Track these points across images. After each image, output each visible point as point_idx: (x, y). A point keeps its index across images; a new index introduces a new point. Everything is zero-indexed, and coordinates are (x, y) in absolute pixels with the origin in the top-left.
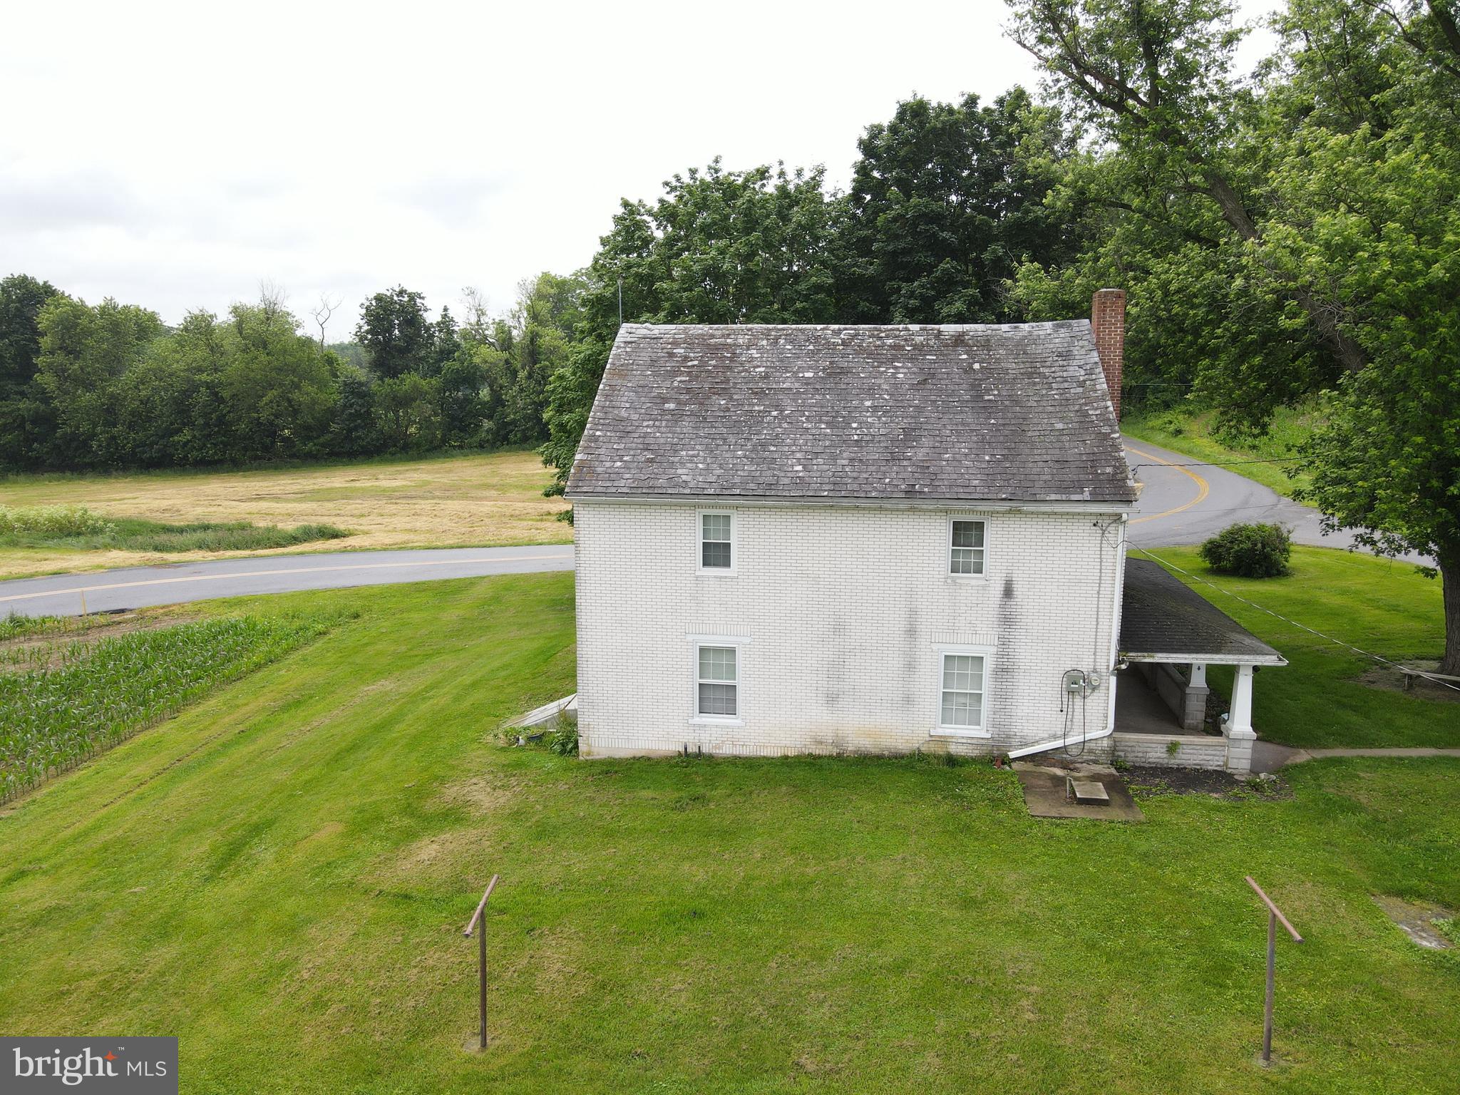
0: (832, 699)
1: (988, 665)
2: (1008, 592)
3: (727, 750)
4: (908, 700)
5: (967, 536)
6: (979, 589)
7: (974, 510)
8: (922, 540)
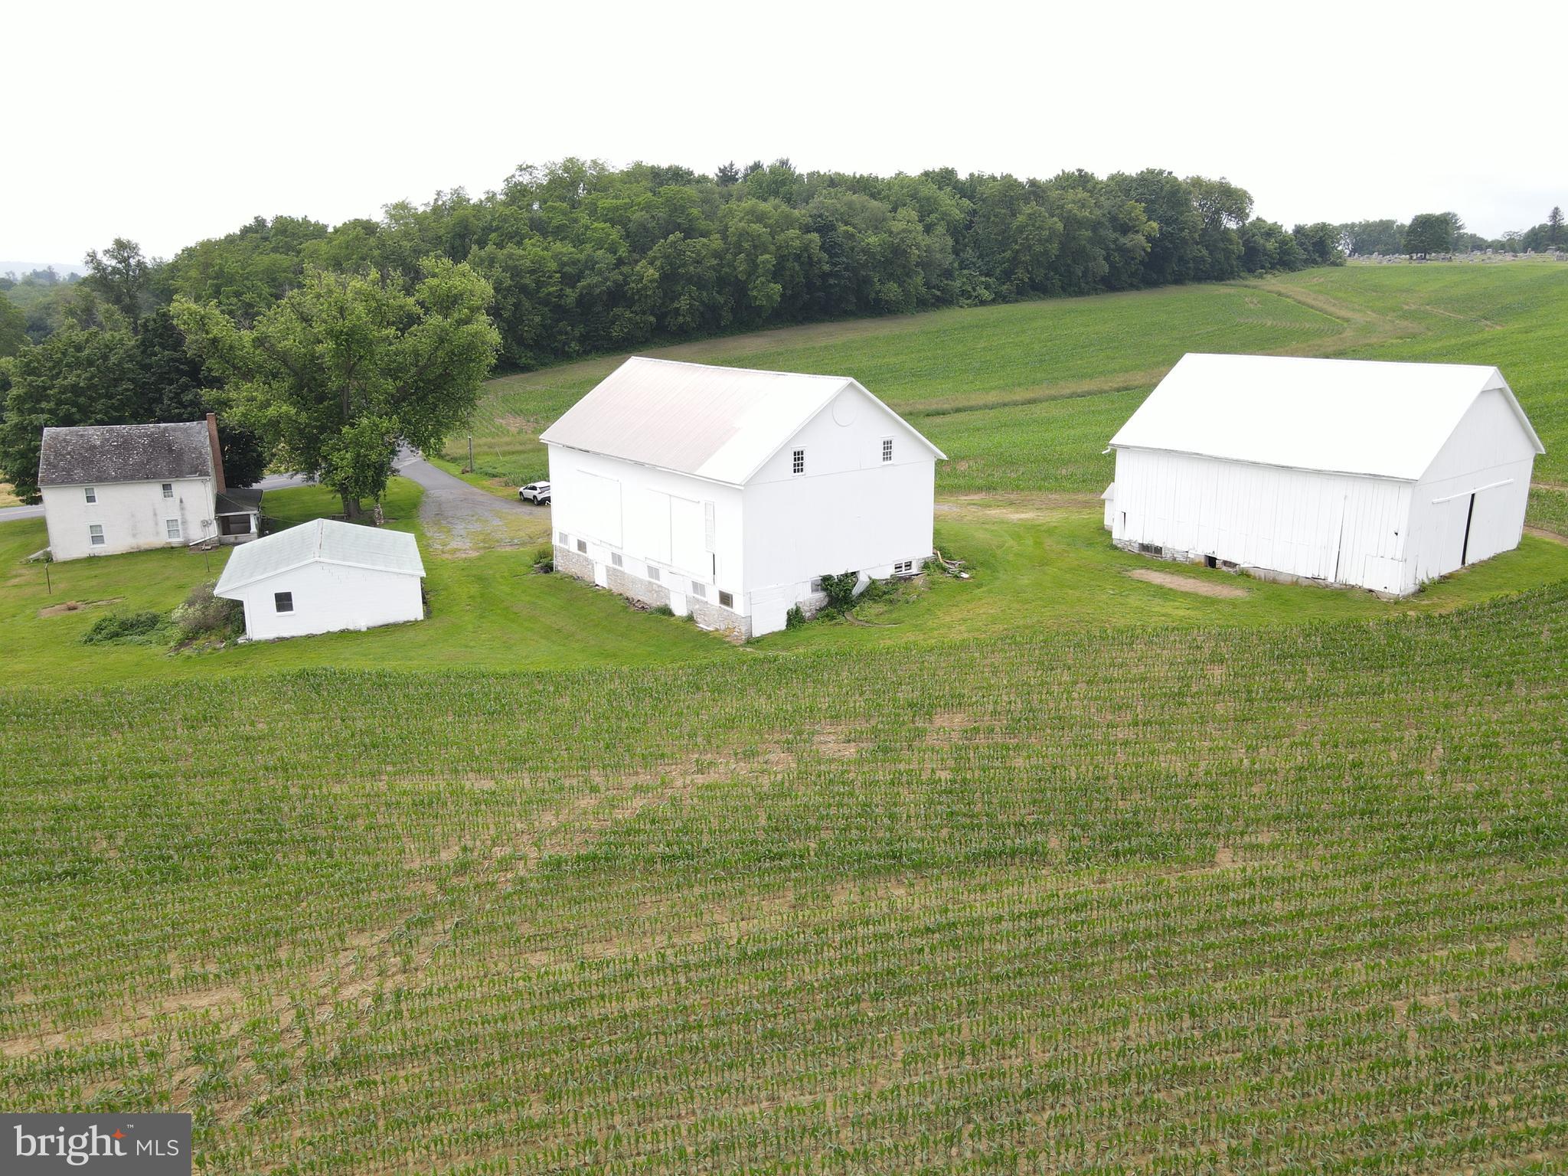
0: (134, 536)
1: (179, 522)
2: (181, 501)
3: (103, 554)
4: (158, 533)
5: (167, 487)
6: (173, 502)
7: (167, 481)
8: (154, 490)
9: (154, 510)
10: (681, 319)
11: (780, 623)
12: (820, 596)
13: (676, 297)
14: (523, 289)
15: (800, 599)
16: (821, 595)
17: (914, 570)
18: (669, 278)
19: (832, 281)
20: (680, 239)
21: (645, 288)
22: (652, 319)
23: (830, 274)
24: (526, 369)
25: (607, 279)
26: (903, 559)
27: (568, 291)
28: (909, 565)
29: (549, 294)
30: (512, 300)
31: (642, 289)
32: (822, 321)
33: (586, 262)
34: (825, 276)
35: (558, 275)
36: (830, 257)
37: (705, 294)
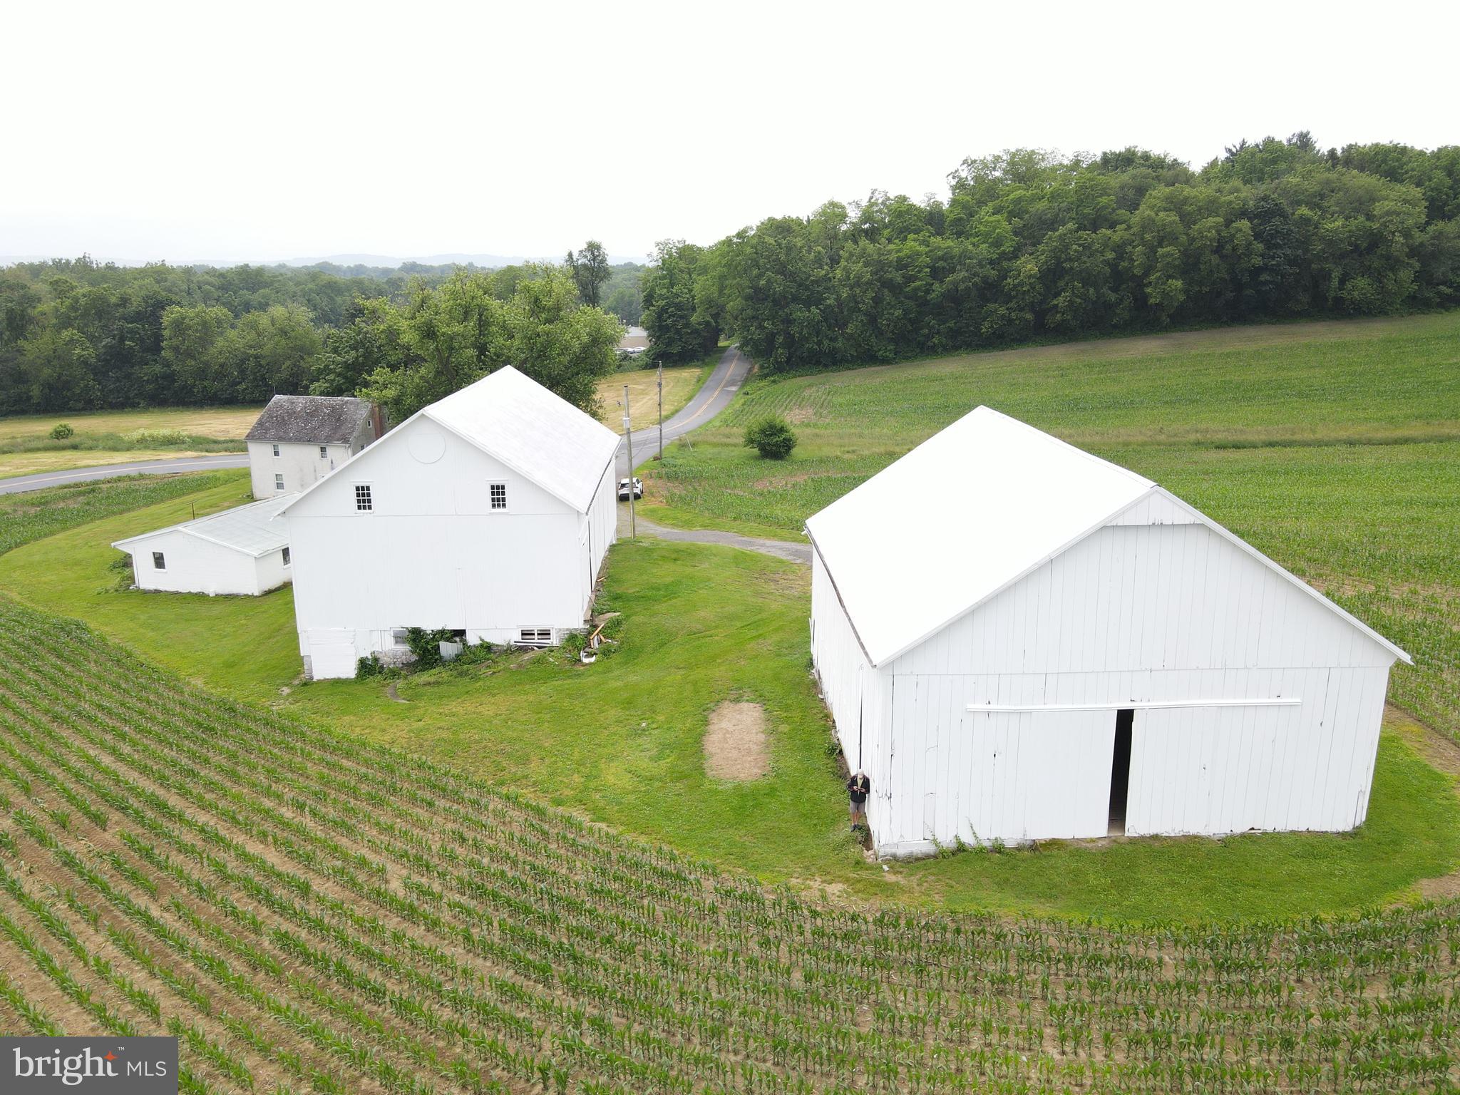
2: (333, 465)
5: (323, 450)
6: (327, 461)
7: (323, 445)
8: (314, 451)
9: (315, 467)
10: (1059, 317)
11: (349, 670)
12: (404, 651)
13: (1057, 295)
14: (888, 284)
15: (377, 648)
16: (406, 648)
17: (554, 640)
18: (1053, 275)
19: (1265, 277)
20: (1071, 231)
21: (1021, 284)
22: (1029, 316)
23: (1264, 268)
24: (885, 361)
25: (975, 275)
26: (536, 625)
27: (936, 286)
28: (545, 634)
29: (916, 289)
30: (870, 294)
31: (1019, 284)
32: (1260, 323)
33: (960, 257)
34: (1257, 271)
35: (928, 270)
36: (1269, 248)
37: (1092, 290)
